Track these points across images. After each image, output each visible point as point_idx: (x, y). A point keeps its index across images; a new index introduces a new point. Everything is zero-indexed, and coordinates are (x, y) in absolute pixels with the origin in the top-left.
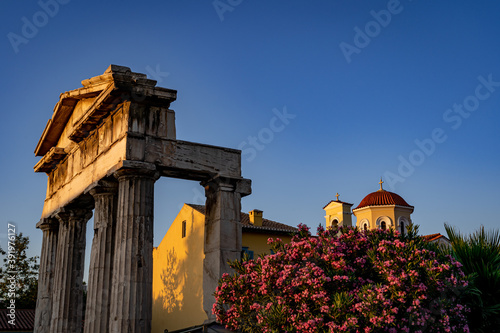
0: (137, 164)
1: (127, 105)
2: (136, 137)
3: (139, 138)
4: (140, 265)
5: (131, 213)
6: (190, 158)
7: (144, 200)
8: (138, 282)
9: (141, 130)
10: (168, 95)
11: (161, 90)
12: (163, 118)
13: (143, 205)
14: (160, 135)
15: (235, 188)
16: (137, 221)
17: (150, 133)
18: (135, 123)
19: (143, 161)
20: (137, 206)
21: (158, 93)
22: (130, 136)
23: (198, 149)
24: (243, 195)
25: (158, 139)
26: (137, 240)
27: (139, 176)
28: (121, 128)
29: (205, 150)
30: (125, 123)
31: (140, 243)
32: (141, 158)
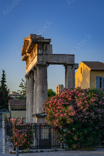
0: (40, 63)
1: (37, 45)
2: (40, 55)
3: (41, 55)
4: (43, 92)
5: (40, 77)
6: (57, 59)
7: (43, 73)
8: (43, 97)
9: (41, 52)
10: (48, 41)
11: (46, 39)
12: (48, 47)
13: (43, 75)
14: (47, 53)
15: (73, 67)
16: (42, 80)
17: (44, 53)
18: (39, 50)
19: (42, 62)
20: (42, 75)
21: (45, 41)
22: (38, 54)
23: (60, 56)
24: (76, 69)
25: (47, 54)
26: (42, 85)
27: (42, 66)
28: (35, 53)
29: (62, 56)
30: (36, 51)
31: (43, 86)
32: (42, 61)
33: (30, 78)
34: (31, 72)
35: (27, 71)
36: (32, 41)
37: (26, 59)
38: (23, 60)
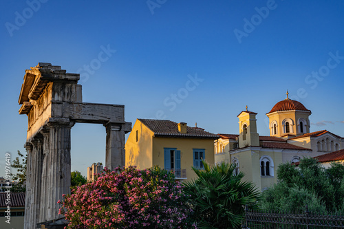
0: (57, 119)
1: (51, 84)
2: (57, 103)
3: (59, 103)
4: (61, 178)
5: (56, 148)
6: (91, 113)
7: (63, 140)
8: (61, 187)
9: (60, 99)
10: (74, 78)
11: (70, 75)
12: (74, 90)
13: (63, 143)
14: (72, 100)
15: (121, 128)
16: (59, 152)
17: (66, 100)
18: (56, 94)
19: (62, 117)
20: (59, 143)
21: (68, 77)
22: (53, 103)
23: (97, 107)
24: (126, 132)
25: (70, 103)
26: (59, 163)
27: (60, 126)
28: (48, 99)
29: (100, 107)
30: (50, 95)
31: (61, 165)
32: (60, 115)
33: (34, 149)
34: (39, 137)
35: (30, 135)
36: (42, 75)
37: (28, 111)
38: (21, 113)
